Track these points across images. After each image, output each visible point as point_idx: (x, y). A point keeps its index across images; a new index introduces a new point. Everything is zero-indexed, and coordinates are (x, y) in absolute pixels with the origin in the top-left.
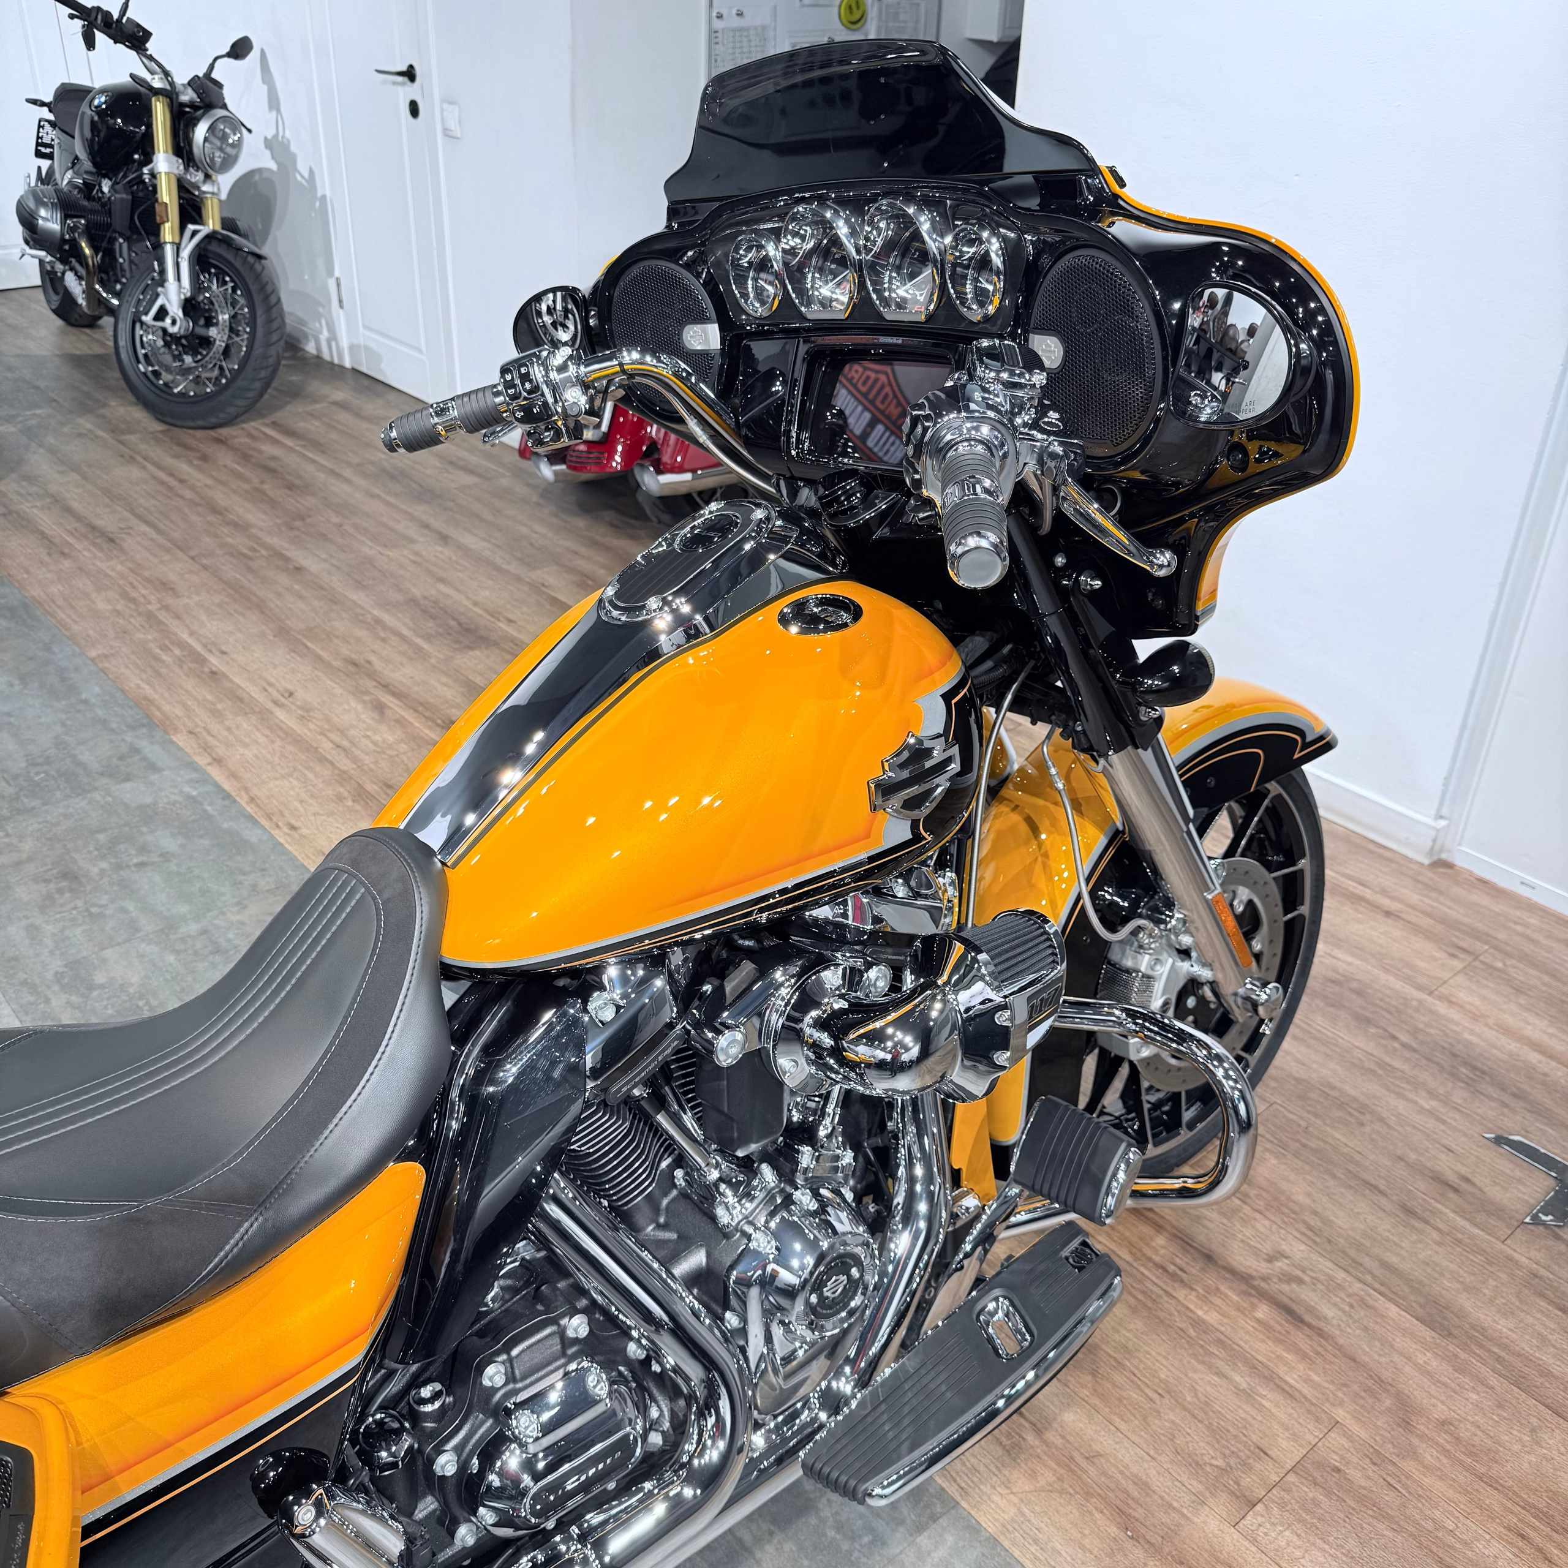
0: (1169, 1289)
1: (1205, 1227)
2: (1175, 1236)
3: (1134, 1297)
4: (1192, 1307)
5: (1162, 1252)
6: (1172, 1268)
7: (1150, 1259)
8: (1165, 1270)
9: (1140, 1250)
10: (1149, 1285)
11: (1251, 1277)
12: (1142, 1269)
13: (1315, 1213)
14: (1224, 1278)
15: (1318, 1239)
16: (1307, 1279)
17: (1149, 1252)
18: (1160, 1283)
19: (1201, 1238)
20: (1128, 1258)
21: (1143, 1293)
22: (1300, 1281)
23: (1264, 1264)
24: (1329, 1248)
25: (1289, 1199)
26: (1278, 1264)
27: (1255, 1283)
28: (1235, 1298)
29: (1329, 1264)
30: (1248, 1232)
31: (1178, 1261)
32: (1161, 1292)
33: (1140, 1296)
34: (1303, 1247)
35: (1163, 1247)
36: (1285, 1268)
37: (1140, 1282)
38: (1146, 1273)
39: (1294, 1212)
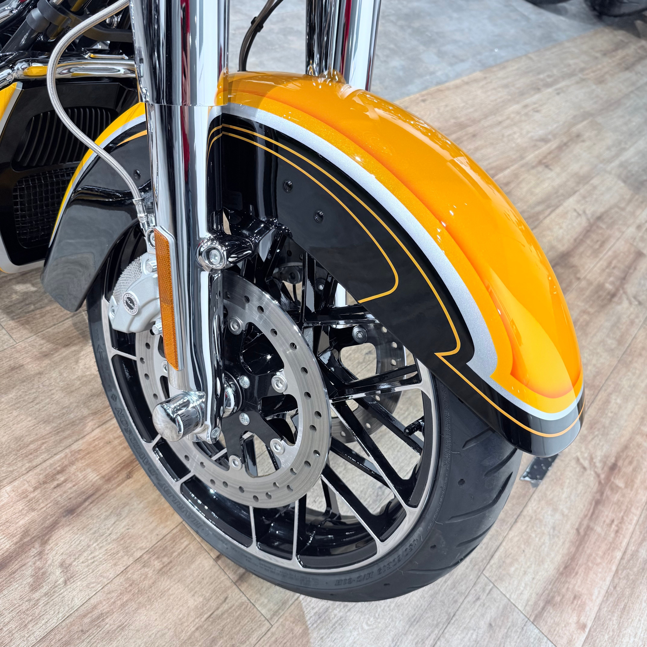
0: (38, 470)
1: (106, 518)
2: (98, 490)
3: (32, 442)
4: (16, 483)
5: (80, 475)
6: (61, 478)
7: (72, 463)
8: (61, 471)
9: (82, 458)
10: (45, 456)
11: (44, 543)
12: (62, 455)
13: (122, 627)
14: (45, 519)
15: (87, 620)
16: (37, 595)
17: (79, 464)
18: (44, 465)
19: (94, 511)
20: (75, 447)
21: (36, 450)
22: (34, 587)
23: (58, 559)
24: (75, 628)
25: (140, 606)
26: (58, 572)
27: (37, 545)
28: (22, 522)
29: (53, 623)
30: (99, 554)
31: (69, 485)
32: (34, 464)
33: (32, 446)
34: (78, 602)
35: (85, 478)
36: (52, 578)
37: (48, 450)
38: (57, 457)
39: (123, 605)
